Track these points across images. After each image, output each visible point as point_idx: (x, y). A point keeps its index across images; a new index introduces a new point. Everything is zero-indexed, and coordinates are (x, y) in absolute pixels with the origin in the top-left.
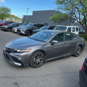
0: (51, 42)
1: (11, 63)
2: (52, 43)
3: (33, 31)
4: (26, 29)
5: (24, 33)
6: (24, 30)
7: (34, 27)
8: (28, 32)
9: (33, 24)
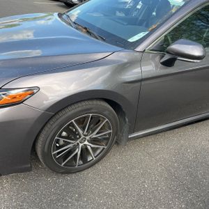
0: (162, 48)
2: (167, 57)
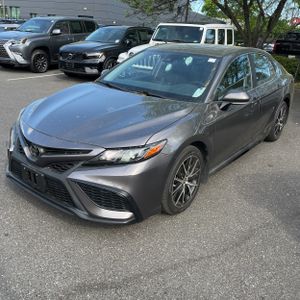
1: (82, 214)
3: (62, 49)
4: (27, 43)
5: (20, 59)
6: (21, 46)
7: (58, 31)
8: (38, 57)
9: (54, 19)
